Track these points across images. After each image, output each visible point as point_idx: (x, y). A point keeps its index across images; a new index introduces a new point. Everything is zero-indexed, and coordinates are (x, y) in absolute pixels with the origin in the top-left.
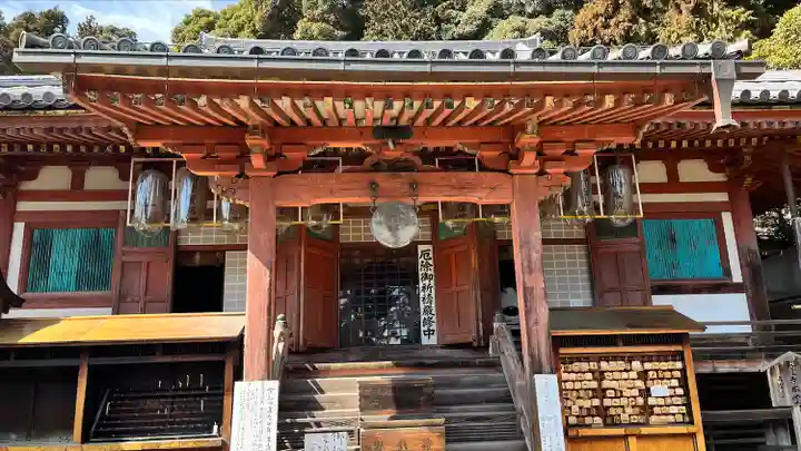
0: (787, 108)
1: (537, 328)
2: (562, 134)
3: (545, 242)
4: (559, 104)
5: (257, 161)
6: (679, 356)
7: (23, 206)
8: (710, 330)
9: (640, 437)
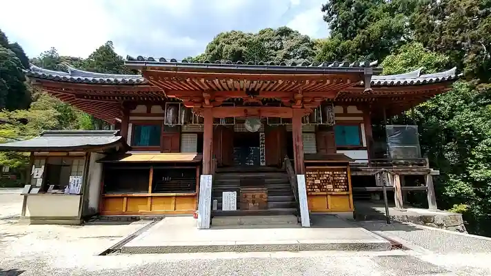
0: (387, 88)
1: (299, 159)
2: (310, 94)
3: (303, 132)
4: (310, 82)
5: (207, 102)
6: (345, 170)
7: (131, 118)
8: (356, 162)
9: (331, 195)
